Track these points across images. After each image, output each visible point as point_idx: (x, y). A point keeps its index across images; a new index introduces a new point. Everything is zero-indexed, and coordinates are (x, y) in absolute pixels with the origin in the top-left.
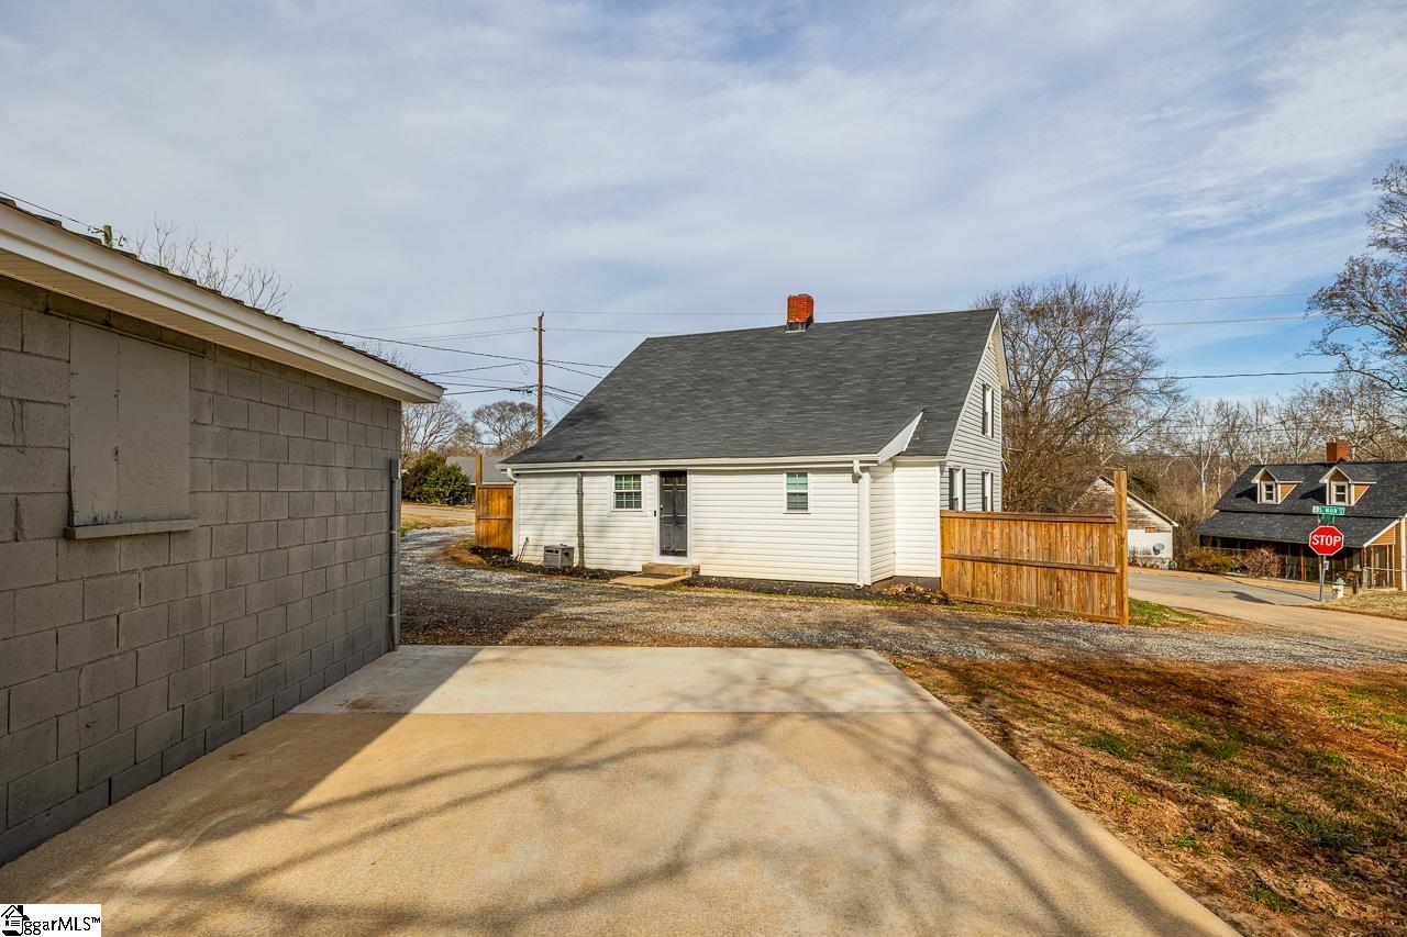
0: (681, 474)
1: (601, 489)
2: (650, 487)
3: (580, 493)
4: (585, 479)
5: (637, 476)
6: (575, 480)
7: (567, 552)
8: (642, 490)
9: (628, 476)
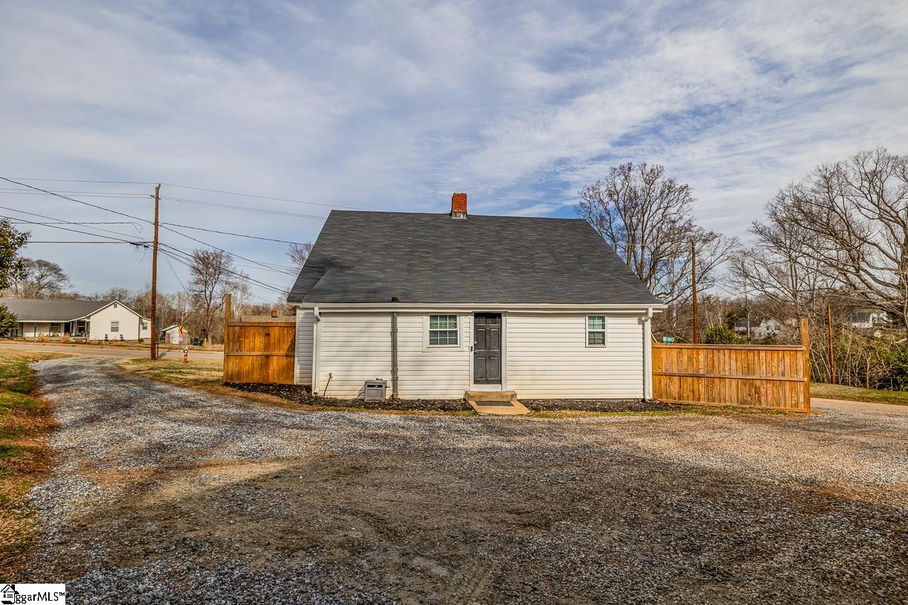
0: (496, 316)
1: (415, 328)
2: (466, 326)
3: (394, 332)
4: (399, 319)
5: (453, 317)
6: (389, 319)
7: (381, 386)
8: (458, 329)
9: (444, 317)
